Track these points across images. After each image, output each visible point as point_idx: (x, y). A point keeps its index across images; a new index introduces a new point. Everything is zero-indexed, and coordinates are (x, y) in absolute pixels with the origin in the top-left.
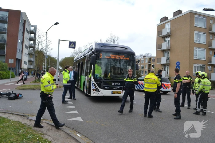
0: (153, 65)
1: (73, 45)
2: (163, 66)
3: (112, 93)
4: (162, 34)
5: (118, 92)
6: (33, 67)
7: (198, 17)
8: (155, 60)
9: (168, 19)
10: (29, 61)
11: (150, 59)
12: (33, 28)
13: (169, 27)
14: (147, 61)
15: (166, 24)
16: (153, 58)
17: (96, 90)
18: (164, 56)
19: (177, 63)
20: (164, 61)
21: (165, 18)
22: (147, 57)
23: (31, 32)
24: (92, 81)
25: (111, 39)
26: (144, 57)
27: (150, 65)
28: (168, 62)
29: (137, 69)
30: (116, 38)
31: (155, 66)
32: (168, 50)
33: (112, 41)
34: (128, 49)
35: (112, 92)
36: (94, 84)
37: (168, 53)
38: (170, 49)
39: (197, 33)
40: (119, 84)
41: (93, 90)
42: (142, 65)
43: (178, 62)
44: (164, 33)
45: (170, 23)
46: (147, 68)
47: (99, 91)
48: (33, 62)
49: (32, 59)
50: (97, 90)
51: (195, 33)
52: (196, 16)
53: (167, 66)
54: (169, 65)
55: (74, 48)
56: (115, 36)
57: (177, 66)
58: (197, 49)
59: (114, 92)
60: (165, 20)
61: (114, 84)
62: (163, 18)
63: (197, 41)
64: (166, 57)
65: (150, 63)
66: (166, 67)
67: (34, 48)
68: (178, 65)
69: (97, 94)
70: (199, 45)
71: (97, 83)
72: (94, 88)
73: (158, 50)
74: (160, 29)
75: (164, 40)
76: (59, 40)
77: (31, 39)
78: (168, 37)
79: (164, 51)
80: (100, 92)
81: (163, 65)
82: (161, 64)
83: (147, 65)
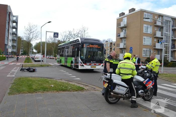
0: (113, 48)
1: (57, 35)
3: (91, 67)
4: (120, 26)
5: (95, 66)
6: (16, 51)
7: (146, 14)
8: (115, 45)
9: (125, 14)
10: (12, 46)
11: (111, 43)
12: (15, 18)
13: (126, 21)
14: (109, 45)
15: (123, 18)
16: (114, 43)
20: (122, 46)
21: (123, 14)
22: (109, 42)
23: (14, 22)
24: (79, 61)
26: (106, 42)
27: (111, 48)
28: (125, 47)
30: (86, 29)
31: (115, 49)
32: (124, 38)
33: (83, 30)
34: (99, 41)
37: (125, 40)
39: (146, 25)
40: (95, 62)
43: (131, 47)
44: (122, 25)
45: (126, 17)
46: (109, 51)
47: (84, 66)
48: (15, 46)
49: (15, 44)
51: (144, 26)
52: (145, 13)
53: (124, 50)
54: (125, 49)
56: (85, 27)
58: (145, 37)
60: (123, 15)
62: (121, 13)
63: (145, 31)
64: (123, 43)
65: (111, 46)
66: (123, 50)
67: (16, 35)
68: (131, 49)
69: (83, 68)
70: (147, 35)
71: (82, 61)
73: (117, 37)
74: (119, 21)
75: (122, 30)
76: (47, 32)
77: (13, 28)
78: (125, 28)
79: (121, 38)
81: (121, 49)
82: (120, 48)
83: (109, 48)
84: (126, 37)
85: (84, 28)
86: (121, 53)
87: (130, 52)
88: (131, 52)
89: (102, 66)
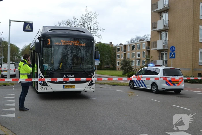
1: (30, 27)
2: (160, 53)
3: (64, 88)
4: (157, 8)
5: (72, 86)
11: (149, 43)
14: (145, 46)
17: (43, 85)
18: (160, 39)
19: (171, 48)
22: (145, 41)
24: (39, 74)
25: (86, 18)
26: (141, 40)
27: (148, 52)
28: (166, 48)
29: (97, 57)
30: (93, 16)
32: (165, 30)
33: (89, 19)
34: (85, 33)
35: (64, 86)
36: (42, 77)
37: (166, 34)
38: (168, 28)
40: (73, 76)
41: (40, 84)
42: (137, 53)
43: (173, 47)
46: (145, 56)
47: (47, 85)
50: (45, 84)
51: (201, 5)
53: (165, 53)
54: (167, 51)
55: (31, 31)
57: (171, 52)
59: (66, 86)
61: (66, 77)
64: (164, 40)
65: (148, 48)
66: (163, 54)
68: (173, 51)
69: (46, 89)
71: (45, 75)
72: (41, 82)
73: (152, 30)
75: (161, 16)
76: (10, 21)
78: (166, 12)
79: (160, 32)
80: (49, 87)
82: (158, 50)
83: (145, 52)
84: (168, 29)
85: (89, 14)
86: (159, 59)
87: (170, 55)
88: (172, 55)
89: (89, 85)
